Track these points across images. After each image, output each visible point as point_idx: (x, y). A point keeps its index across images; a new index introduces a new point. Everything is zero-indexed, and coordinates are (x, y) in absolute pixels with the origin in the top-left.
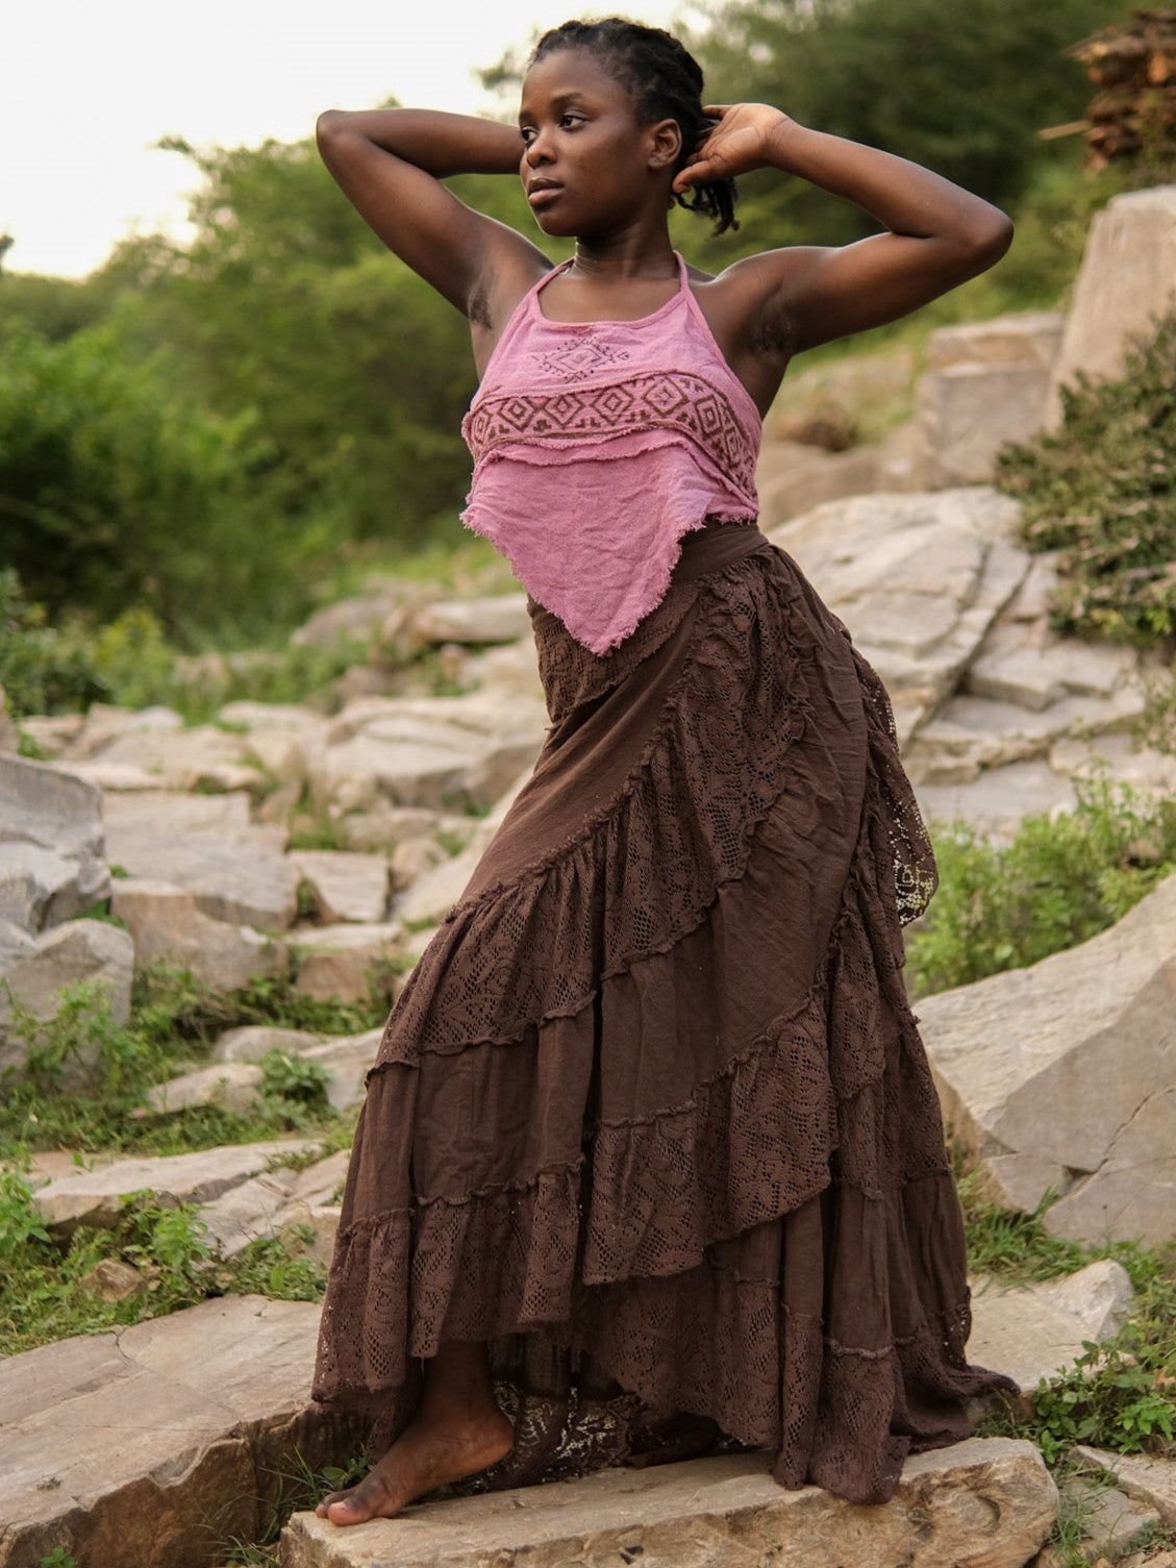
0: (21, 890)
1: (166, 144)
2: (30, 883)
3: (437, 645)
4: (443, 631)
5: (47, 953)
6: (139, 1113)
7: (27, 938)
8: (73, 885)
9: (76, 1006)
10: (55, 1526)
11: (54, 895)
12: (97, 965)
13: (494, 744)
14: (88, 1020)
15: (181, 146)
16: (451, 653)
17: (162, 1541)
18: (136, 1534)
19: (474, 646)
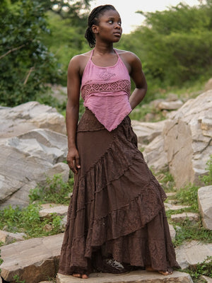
0: (52, 156)
1: (138, 12)
2: (54, 155)
3: (162, 110)
4: (164, 107)
5: (55, 168)
6: (66, 197)
7: (52, 165)
8: (62, 156)
9: (57, 178)
10: (16, 271)
11: (59, 158)
12: (63, 171)
13: (154, 131)
14: (59, 180)
15: (141, 13)
16: (165, 111)
17: (37, 275)
18: (32, 274)
19: (169, 110)
